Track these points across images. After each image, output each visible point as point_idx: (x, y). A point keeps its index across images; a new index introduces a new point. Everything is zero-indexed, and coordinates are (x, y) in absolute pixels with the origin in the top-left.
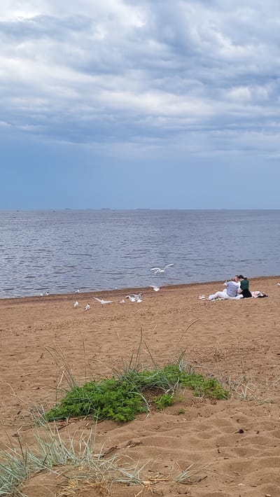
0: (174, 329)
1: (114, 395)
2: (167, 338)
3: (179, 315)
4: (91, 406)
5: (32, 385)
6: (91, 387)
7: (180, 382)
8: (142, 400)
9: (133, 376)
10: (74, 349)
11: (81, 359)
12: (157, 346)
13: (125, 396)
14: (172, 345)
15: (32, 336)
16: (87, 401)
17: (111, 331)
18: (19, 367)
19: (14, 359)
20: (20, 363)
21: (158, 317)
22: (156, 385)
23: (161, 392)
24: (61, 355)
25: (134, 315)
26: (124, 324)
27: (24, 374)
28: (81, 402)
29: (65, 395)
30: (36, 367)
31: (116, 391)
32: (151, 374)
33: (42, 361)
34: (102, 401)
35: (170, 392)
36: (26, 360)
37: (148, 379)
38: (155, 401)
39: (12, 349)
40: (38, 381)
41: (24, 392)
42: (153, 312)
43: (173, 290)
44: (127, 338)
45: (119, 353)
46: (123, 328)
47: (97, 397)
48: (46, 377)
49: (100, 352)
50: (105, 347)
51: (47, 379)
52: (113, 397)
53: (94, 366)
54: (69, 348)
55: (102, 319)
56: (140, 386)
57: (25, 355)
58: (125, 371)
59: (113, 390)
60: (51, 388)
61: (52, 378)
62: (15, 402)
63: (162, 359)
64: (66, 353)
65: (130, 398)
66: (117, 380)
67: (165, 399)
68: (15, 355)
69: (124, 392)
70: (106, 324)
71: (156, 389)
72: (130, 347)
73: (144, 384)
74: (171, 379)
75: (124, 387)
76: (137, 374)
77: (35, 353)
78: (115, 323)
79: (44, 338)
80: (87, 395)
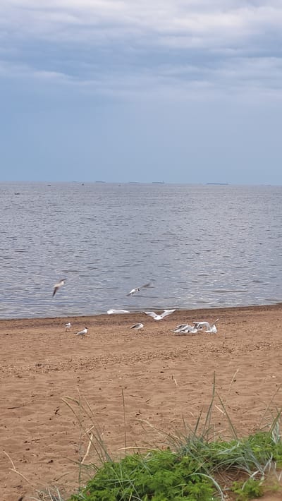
0: (264, 375)
1: (170, 477)
2: (253, 389)
3: (272, 354)
4: (134, 493)
5: (42, 456)
6: (134, 463)
7: (274, 460)
8: (214, 487)
9: (199, 447)
10: (107, 402)
11: (117, 417)
12: (238, 401)
13: (188, 479)
14: (260, 401)
15: (43, 379)
16: (126, 485)
17: (165, 375)
18: (21, 427)
19: (14, 415)
20: (23, 420)
21: (238, 356)
22: (235, 464)
23: (243, 475)
24: (88, 410)
25: (201, 352)
26: (186, 364)
27: (29, 439)
28: (118, 485)
29: (93, 474)
30: (47, 428)
31: (173, 470)
32: (228, 446)
33: (57, 419)
34: (151, 486)
35: (258, 476)
36: (33, 416)
37: (222, 452)
38: (234, 488)
39: (11, 398)
40: (50, 450)
41: (29, 466)
42: (230, 347)
43: (263, 313)
44: (189, 387)
45: (176, 410)
46: (183, 371)
47: (143, 480)
48: (62, 443)
49: (147, 407)
50: (156, 399)
51: (65, 447)
52: (168, 481)
53: (138, 428)
54: (100, 400)
55: (151, 357)
56: (210, 464)
57: (31, 408)
58: (188, 440)
59: (169, 468)
60: (71, 461)
61: (71, 446)
62: (16, 482)
63: (244, 422)
64: (95, 407)
65: (194, 482)
66: (174, 453)
67: (250, 486)
68: (16, 408)
69: (186, 472)
70: (157, 365)
71: (236, 469)
72: (194, 401)
73: (216, 461)
74: (260, 455)
75: (186, 465)
76: (207, 445)
77: (45, 406)
78: (171, 363)
79: (60, 384)
80: (127, 476)
